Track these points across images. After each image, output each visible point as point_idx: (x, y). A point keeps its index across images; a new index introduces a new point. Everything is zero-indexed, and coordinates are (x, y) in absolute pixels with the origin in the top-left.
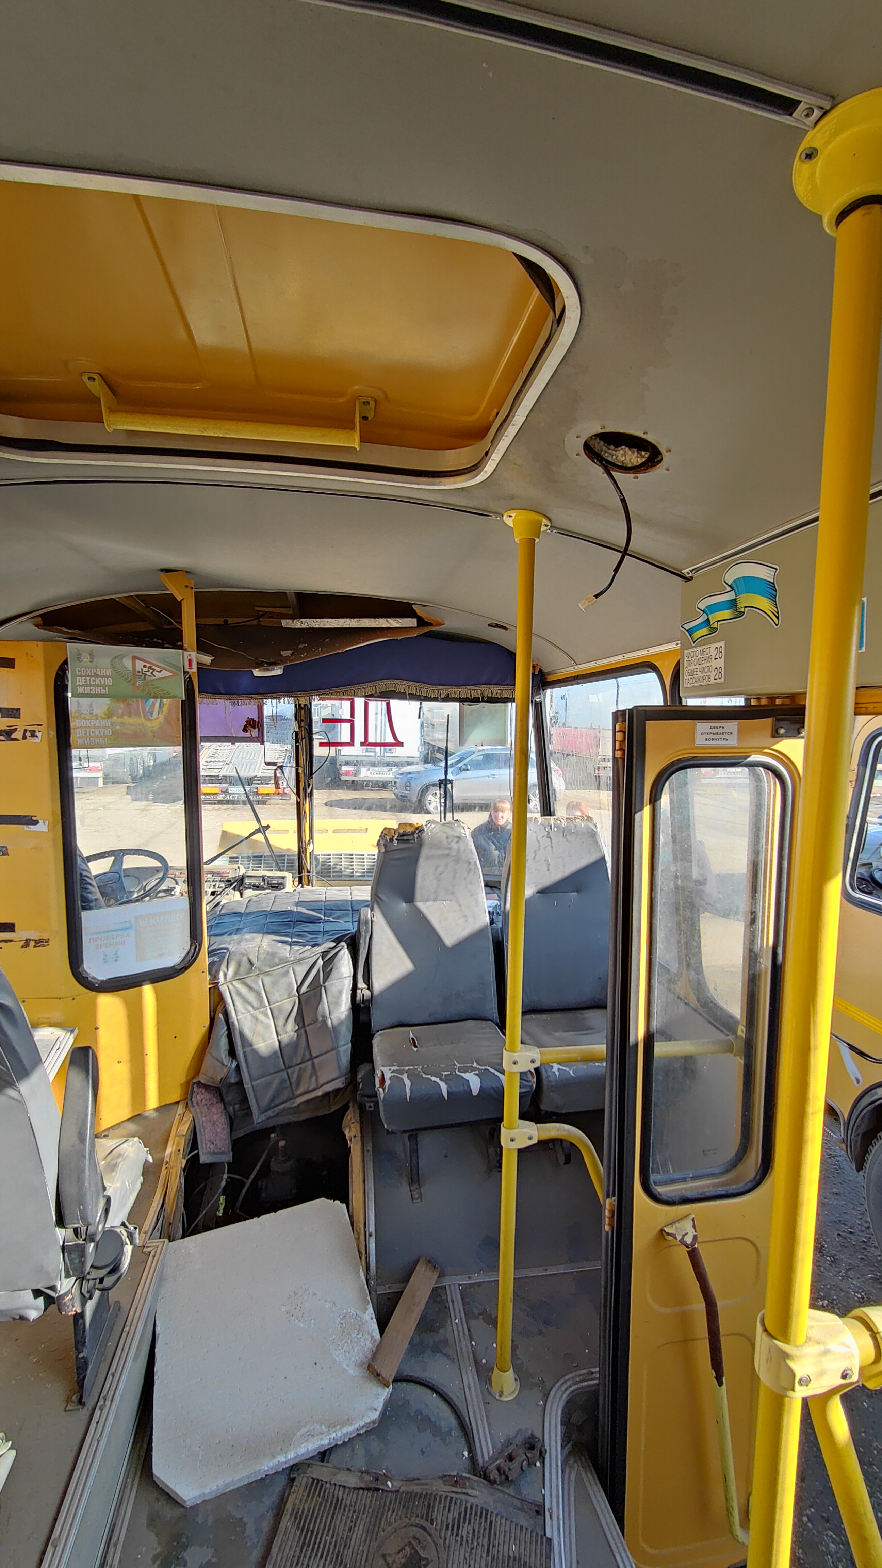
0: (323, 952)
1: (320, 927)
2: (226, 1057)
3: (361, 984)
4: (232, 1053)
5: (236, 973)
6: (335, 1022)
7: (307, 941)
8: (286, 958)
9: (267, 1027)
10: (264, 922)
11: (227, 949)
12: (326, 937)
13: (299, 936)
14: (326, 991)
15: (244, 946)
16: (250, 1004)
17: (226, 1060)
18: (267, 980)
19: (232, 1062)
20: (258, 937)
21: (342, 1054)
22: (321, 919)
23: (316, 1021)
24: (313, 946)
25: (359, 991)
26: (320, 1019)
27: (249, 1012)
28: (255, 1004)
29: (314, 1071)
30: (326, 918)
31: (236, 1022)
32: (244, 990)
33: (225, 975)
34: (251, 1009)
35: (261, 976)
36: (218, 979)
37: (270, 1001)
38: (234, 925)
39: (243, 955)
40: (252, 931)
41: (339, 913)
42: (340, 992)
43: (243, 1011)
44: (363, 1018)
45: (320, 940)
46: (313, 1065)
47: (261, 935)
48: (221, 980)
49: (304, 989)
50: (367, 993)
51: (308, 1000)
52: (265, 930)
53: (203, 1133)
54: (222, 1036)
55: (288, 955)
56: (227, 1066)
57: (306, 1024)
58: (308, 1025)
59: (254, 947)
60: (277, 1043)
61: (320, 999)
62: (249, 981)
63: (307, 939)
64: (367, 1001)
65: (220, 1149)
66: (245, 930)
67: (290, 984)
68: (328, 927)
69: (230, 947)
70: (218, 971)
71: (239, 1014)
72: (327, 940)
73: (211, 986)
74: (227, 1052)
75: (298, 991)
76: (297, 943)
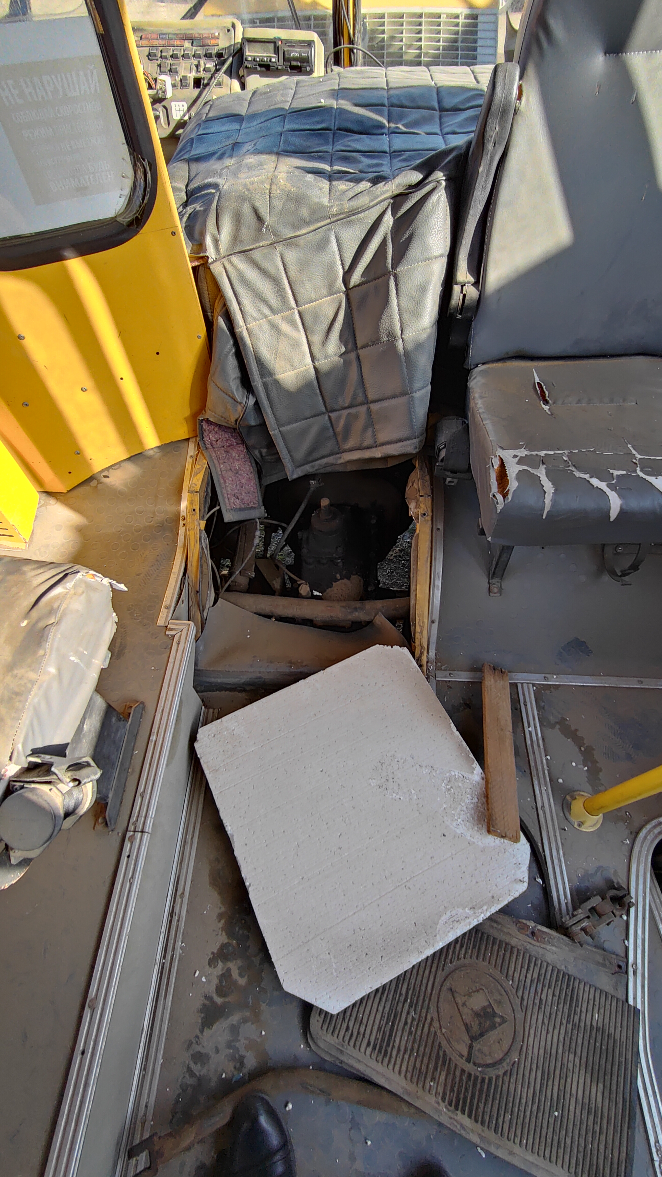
0: (395, 197)
1: (383, 143)
2: (237, 389)
3: (463, 274)
4: (246, 382)
5: (236, 238)
6: (410, 346)
7: (361, 172)
8: (323, 207)
9: (296, 345)
10: (279, 129)
11: (216, 186)
12: (397, 163)
13: (345, 160)
14: (397, 285)
15: (245, 179)
16: (265, 301)
17: (239, 394)
18: (291, 256)
19: (248, 398)
20: (269, 160)
21: (417, 402)
22: (381, 126)
23: (376, 341)
24: (375, 181)
25: (457, 288)
26: (384, 339)
27: (266, 317)
28: (273, 300)
29: (370, 423)
30: (393, 125)
31: (245, 334)
32: (252, 274)
33: (216, 242)
34: (267, 312)
35: (280, 247)
36: (205, 250)
37: (299, 299)
38: (228, 137)
39: (242, 198)
40: (258, 147)
41: (415, 115)
42: (423, 289)
43: (255, 314)
44: (455, 340)
45: (386, 170)
46: (369, 411)
47: (274, 158)
48: (211, 252)
49: (356, 278)
50: (472, 292)
51: (364, 299)
52: (282, 147)
53: (223, 486)
54: (226, 356)
55: (326, 202)
56: (240, 403)
57: (359, 346)
58: (363, 347)
59: (263, 182)
60: (312, 371)
61: (386, 301)
62: (257, 255)
63: (361, 166)
64: (469, 308)
65: (248, 505)
66: (247, 147)
67: (331, 268)
68: (399, 143)
69: (220, 181)
70: (203, 234)
71: (249, 319)
72: (401, 170)
73: (196, 264)
74: (238, 382)
75: (346, 281)
76: (342, 175)
